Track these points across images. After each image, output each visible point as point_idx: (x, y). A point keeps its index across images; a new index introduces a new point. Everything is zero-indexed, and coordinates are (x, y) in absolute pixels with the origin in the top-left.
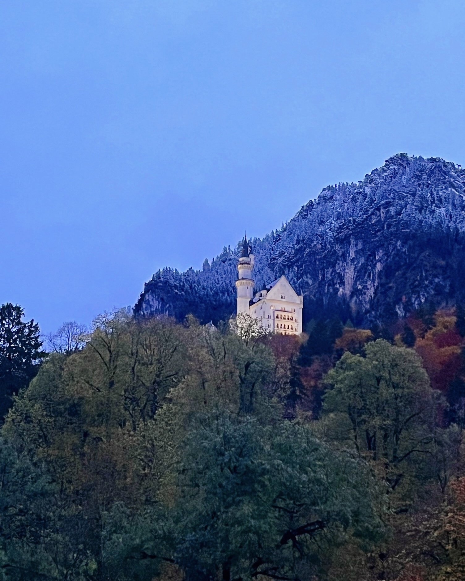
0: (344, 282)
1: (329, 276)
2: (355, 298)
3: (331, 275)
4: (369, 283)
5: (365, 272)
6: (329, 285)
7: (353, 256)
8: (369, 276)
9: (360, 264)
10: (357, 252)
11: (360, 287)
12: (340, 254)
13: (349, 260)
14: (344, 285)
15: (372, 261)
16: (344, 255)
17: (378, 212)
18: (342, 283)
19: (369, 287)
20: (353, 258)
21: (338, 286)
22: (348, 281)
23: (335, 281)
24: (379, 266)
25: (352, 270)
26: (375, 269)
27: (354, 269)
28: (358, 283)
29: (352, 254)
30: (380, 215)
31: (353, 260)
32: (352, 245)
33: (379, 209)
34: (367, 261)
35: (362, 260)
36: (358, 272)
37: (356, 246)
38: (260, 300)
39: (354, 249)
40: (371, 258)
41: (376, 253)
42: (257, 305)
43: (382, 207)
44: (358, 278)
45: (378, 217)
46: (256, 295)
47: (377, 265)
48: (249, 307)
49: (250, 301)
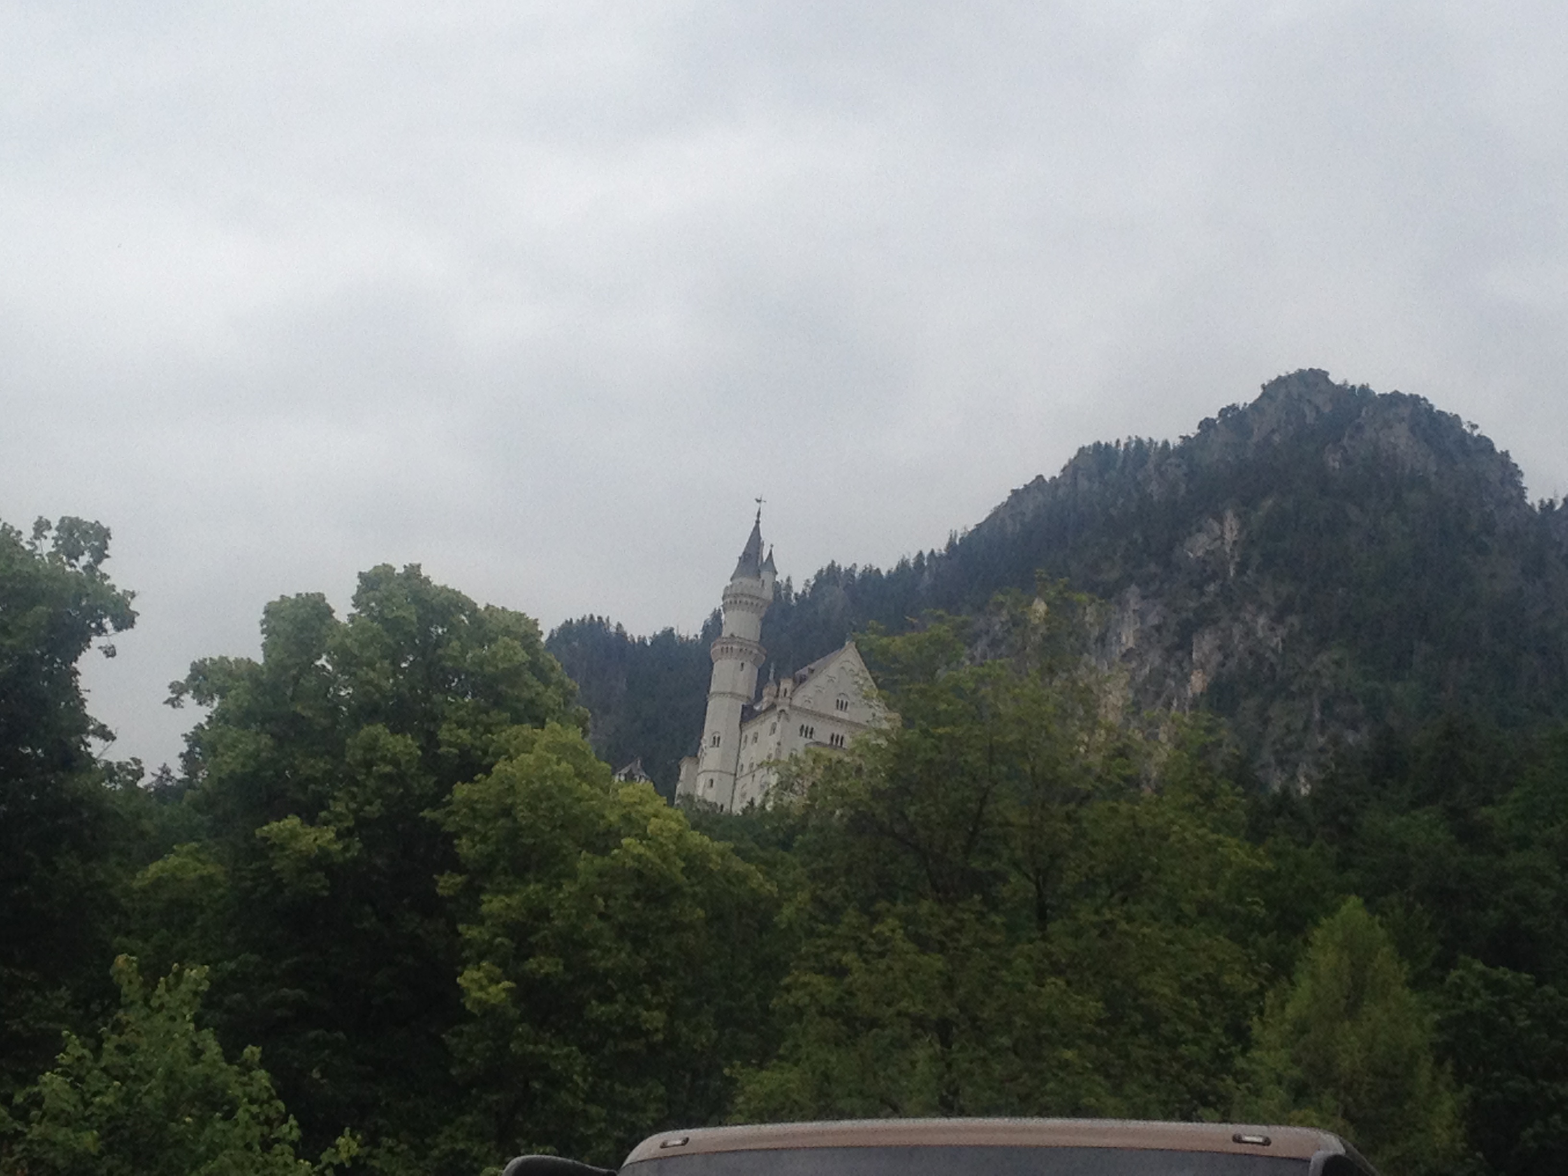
0: (1095, 719)
4: (1165, 727)
5: (1158, 695)
7: (1131, 644)
8: (1168, 705)
9: (1147, 670)
10: (1143, 637)
11: (1137, 736)
12: (1095, 632)
13: (1117, 651)
14: (1095, 726)
15: (1179, 664)
16: (1102, 640)
17: (1216, 526)
18: (1090, 718)
19: (1163, 737)
20: (1130, 650)
21: (1077, 725)
24: (1197, 682)
25: (1122, 685)
26: (1184, 686)
27: (1128, 683)
28: (1134, 723)
29: (1128, 639)
30: (1222, 537)
31: (1127, 656)
32: (1130, 612)
33: (1220, 519)
34: (1167, 660)
35: (1155, 658)
36: (1137, 692)
37: (1142, 615)
38: (773, 706)
39: (1136, 623)
40: (1179, 654)
41: (1195, 641)
42: (762, 722)
43: (1229, 514)
44: (1135, 708)
45: (1216, 539)
46: (765, 692)
47: (1193, 677)
48: (740, 725)
49: (744, 708)
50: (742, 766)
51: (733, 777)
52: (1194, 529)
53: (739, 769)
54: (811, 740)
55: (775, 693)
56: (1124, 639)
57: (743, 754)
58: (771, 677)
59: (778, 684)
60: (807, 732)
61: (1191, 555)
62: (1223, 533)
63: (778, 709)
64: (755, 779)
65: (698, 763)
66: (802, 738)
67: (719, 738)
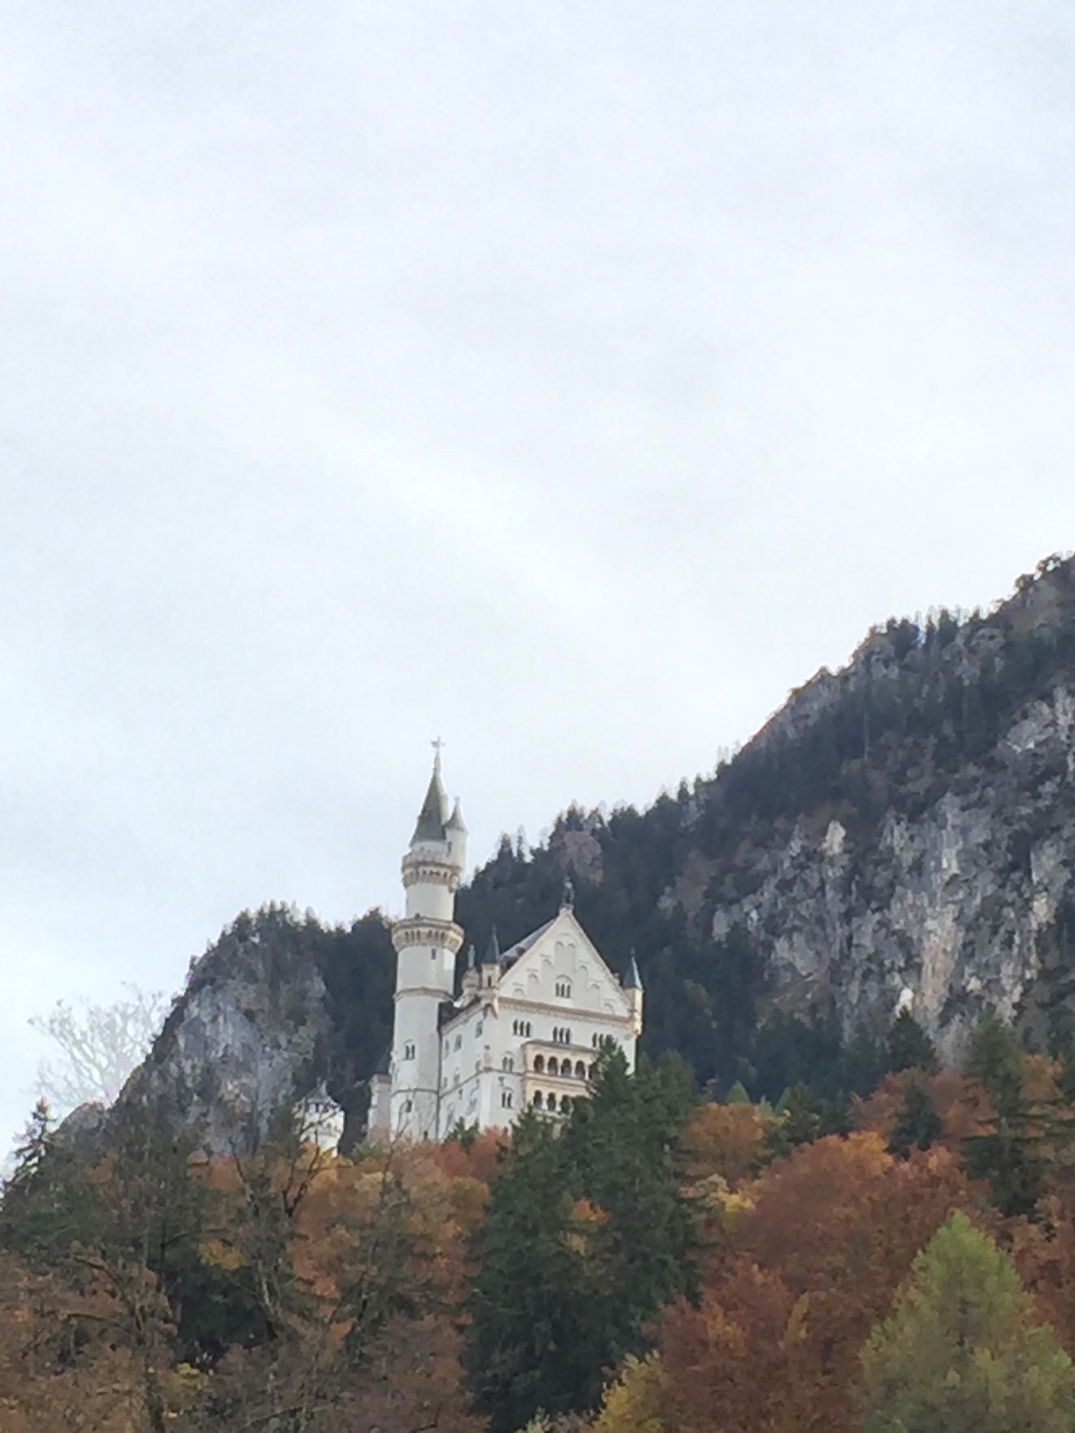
0: (919, 968)
1: (866, 940)
2: (955, 1024)
3: (873, 939)
4: (1007, 969)
5: (995, 931)
6: (866, 976)
7: (955, 870)
8: (1009, 943)
9: (978, 901)
10: (968, 858)
11: (974, 985)
12: (908, 858)
13: (938, 880)
14: (919, 977)
15: (1017, 888)
16: (918, 867)
17: (1045, 709)
18: (913, 967)
19: (1007, 983)
20: (955, 877)
21: (897, 980)
22: (933, 960)
23: (887, 963)
24: (1042, 910)
25: (949, 922)
26: (1026, 916)
27: (955, 920)
28: (968, 970)
29: (950, 863)
30: (1054, 723)
31: (951, 885)
32: (949, 828)
33: (1049, 699)
34: (1002, 886)
35: (986, 886)
36: (969, 929)
37: (964, 831)
38: (477, 1000)
39: (957, 843)
40: (1016, 876)
41: (1033, 856)
42: (466, 1021)
43: (1060, 693)
44: (968, 951)
45: (1046, 726)
46: (465, 983)
47: (1036, 904)
48: (439, 1029)
49: (441, 1005)
50: (446, 1079)
51: (434, 1097)
52: (1017, 715)
53: (442, 1084)
54: (529, 1039)
55: (477, 983)
56: (945, 864)
57: (444, 1063)
58: (471, 963)
59: (479, 971)
60: (522, 1029)
61: (1019, 750)
62: (1056, 718)
63: (483, 1003)
64: (464, 1093)
65: (390, 1082)
66: (516, 1037)
67: (413, 1047)
